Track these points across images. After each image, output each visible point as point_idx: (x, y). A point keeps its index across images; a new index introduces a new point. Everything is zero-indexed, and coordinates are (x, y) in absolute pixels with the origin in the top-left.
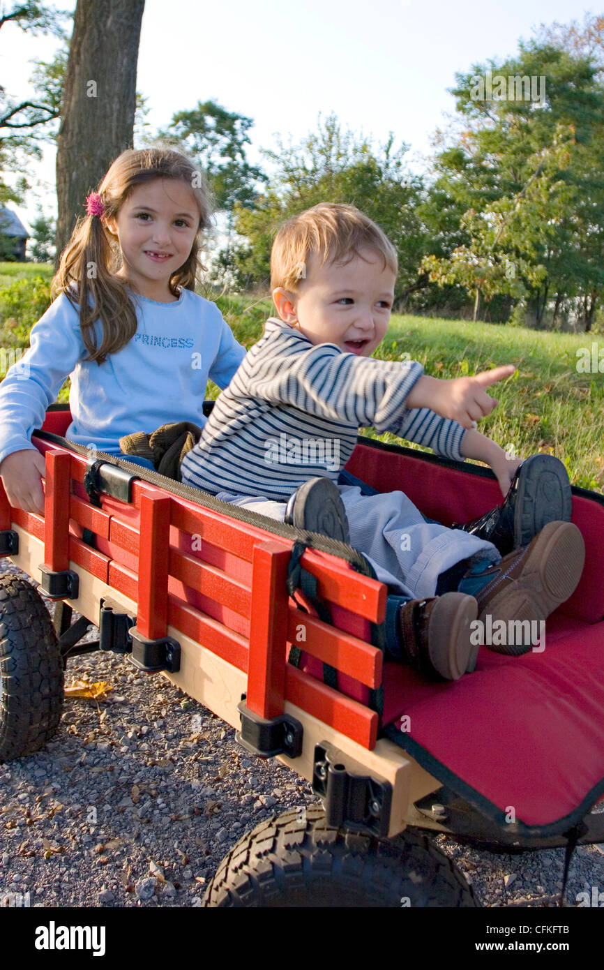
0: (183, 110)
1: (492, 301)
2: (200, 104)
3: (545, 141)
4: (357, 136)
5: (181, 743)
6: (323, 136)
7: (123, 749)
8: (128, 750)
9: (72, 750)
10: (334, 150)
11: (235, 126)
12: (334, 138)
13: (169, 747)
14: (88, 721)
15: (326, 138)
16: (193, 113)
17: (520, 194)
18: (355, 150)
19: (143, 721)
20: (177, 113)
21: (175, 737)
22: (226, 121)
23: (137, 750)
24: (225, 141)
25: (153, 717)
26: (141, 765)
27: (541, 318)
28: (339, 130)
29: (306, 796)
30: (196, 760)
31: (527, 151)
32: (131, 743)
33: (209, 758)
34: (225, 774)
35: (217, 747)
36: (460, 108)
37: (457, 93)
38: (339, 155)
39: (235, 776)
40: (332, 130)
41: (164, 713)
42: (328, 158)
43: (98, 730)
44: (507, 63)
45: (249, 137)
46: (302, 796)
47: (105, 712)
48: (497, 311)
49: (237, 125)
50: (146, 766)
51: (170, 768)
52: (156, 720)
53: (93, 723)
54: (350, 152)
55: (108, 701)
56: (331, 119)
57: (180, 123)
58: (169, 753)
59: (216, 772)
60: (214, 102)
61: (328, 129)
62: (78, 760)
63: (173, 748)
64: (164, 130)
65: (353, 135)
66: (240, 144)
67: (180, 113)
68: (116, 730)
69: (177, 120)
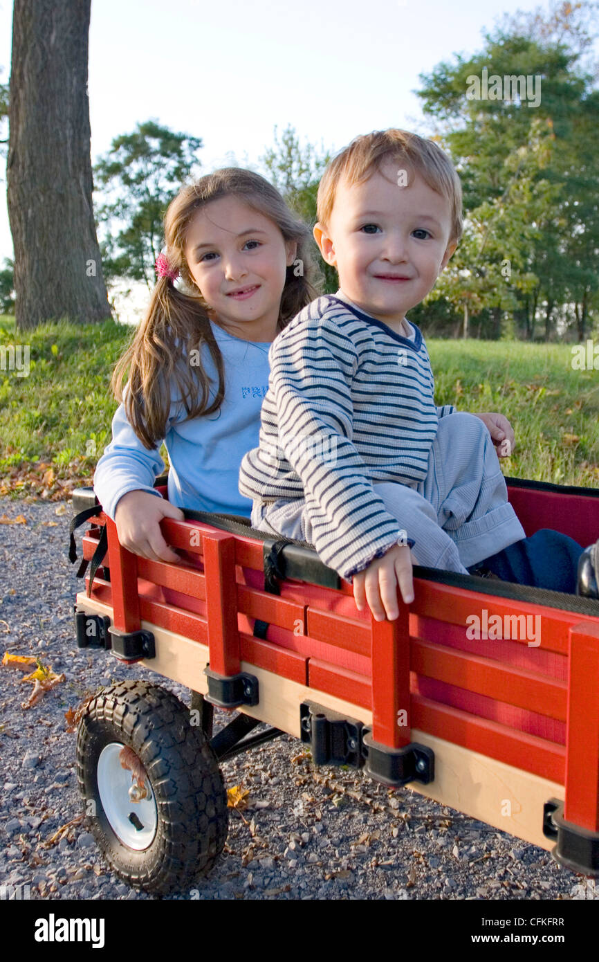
0: (122, 134)
1: (480, 316)
2: (139, 125)
3: (521, 139)
4: (318, 149)
5: (352, 847)
6: (282, 152)
7: (291, 863)
8: (297, 864)
9: (234, 872)
10: (295, 166)
11: (182, 148)
12: (293, 152)
13: (341, 855)
14: (238, 835)
15: (285, 154)
16: (134, 137)
17: (500, 199)
18: (318, 165)
19: (298, 828)
20: (116, 138)
21: (341, 841)
22: (171, 143)
23: (305, 863)
24: (172, 164)
25: (309, 821)
26: (319, 880)
27: (533, 330)
28: (297, 143)
29: (514, 892)
30: (377, 866)
31: (504, 152)
32: (296, 854)
33: (390, 861)
34: (416, 879)
35: (393, 847)
36: (427, 110)
37: (423, 95)
38: (301, 171)
39: (428, 879)
40: (291, 144)
41: (319, 815)
42: (289, 174)
43: (254, 845)
44: (474, 58)
45: (198, 158)
46: (510, 892)
47: (253, 822)
48: (486, 326)
49: (185, 145)
50: (325, 881)
51: (352, 879)
52: (313, 824)
53: (244, 837)
54: (313, 167)
55: (251, 808)
56: (288, 132)
57: (121, 149)
58: (344, 862)
59: (405, 877)
60: (155, 122)
61: (286, 143)
62: (246, 884)
63: (346, 854)
64: (105, 157)
65: (313, 148)
66: (188, 167)
67: (120, 137)
68: (274, 841)
69: (117, 145)
